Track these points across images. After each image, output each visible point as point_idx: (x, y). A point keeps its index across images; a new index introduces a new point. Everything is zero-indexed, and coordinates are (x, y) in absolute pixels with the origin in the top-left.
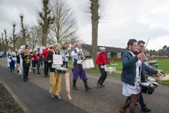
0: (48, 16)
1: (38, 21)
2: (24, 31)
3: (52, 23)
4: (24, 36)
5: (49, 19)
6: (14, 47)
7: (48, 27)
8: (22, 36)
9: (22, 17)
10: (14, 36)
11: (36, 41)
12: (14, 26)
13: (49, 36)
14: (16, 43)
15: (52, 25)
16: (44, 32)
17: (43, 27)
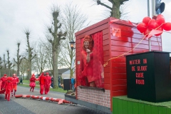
0: (59, 30)
1: (47, 36)
2: (30, 50)
3: (64, 39)
4: (30, 56)
5: (60, 35)
6: (18, 71)
7: (59, 44)
8: (27, 57)
9: (28, 34)
10: (19, 57)
11: (45, 62)
12: (19, 44)
13: (60, 54)
14: (21, 65)
15: (64, 41)
16: (54, 51)
17: (53, 44)
